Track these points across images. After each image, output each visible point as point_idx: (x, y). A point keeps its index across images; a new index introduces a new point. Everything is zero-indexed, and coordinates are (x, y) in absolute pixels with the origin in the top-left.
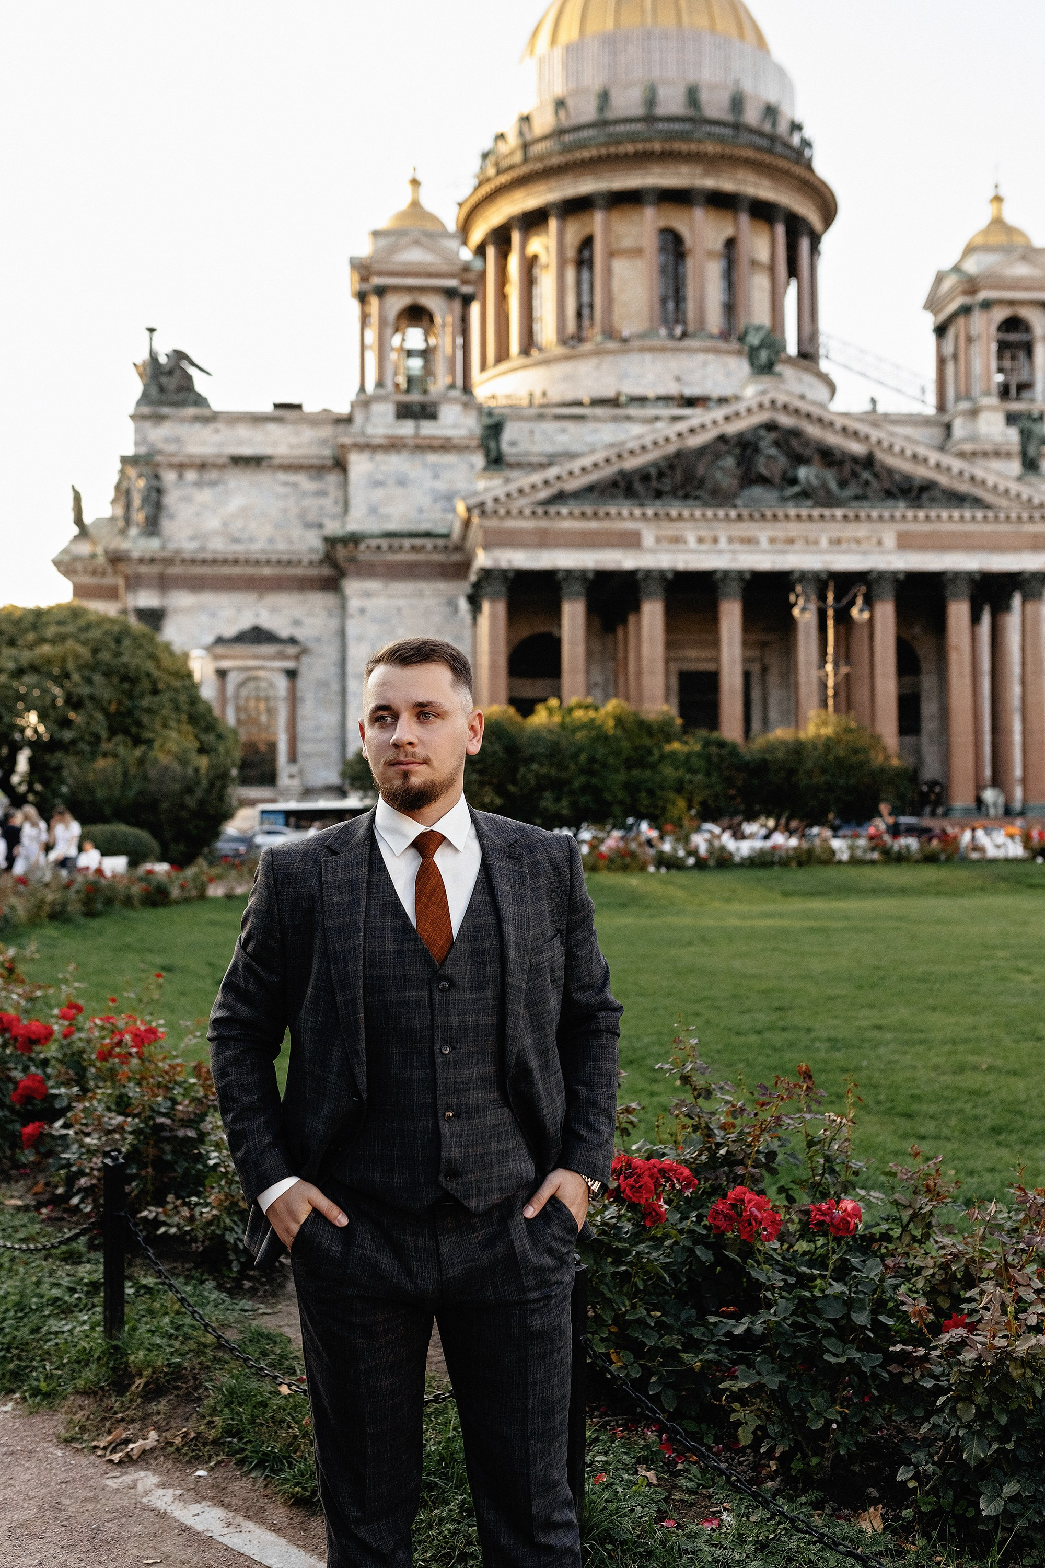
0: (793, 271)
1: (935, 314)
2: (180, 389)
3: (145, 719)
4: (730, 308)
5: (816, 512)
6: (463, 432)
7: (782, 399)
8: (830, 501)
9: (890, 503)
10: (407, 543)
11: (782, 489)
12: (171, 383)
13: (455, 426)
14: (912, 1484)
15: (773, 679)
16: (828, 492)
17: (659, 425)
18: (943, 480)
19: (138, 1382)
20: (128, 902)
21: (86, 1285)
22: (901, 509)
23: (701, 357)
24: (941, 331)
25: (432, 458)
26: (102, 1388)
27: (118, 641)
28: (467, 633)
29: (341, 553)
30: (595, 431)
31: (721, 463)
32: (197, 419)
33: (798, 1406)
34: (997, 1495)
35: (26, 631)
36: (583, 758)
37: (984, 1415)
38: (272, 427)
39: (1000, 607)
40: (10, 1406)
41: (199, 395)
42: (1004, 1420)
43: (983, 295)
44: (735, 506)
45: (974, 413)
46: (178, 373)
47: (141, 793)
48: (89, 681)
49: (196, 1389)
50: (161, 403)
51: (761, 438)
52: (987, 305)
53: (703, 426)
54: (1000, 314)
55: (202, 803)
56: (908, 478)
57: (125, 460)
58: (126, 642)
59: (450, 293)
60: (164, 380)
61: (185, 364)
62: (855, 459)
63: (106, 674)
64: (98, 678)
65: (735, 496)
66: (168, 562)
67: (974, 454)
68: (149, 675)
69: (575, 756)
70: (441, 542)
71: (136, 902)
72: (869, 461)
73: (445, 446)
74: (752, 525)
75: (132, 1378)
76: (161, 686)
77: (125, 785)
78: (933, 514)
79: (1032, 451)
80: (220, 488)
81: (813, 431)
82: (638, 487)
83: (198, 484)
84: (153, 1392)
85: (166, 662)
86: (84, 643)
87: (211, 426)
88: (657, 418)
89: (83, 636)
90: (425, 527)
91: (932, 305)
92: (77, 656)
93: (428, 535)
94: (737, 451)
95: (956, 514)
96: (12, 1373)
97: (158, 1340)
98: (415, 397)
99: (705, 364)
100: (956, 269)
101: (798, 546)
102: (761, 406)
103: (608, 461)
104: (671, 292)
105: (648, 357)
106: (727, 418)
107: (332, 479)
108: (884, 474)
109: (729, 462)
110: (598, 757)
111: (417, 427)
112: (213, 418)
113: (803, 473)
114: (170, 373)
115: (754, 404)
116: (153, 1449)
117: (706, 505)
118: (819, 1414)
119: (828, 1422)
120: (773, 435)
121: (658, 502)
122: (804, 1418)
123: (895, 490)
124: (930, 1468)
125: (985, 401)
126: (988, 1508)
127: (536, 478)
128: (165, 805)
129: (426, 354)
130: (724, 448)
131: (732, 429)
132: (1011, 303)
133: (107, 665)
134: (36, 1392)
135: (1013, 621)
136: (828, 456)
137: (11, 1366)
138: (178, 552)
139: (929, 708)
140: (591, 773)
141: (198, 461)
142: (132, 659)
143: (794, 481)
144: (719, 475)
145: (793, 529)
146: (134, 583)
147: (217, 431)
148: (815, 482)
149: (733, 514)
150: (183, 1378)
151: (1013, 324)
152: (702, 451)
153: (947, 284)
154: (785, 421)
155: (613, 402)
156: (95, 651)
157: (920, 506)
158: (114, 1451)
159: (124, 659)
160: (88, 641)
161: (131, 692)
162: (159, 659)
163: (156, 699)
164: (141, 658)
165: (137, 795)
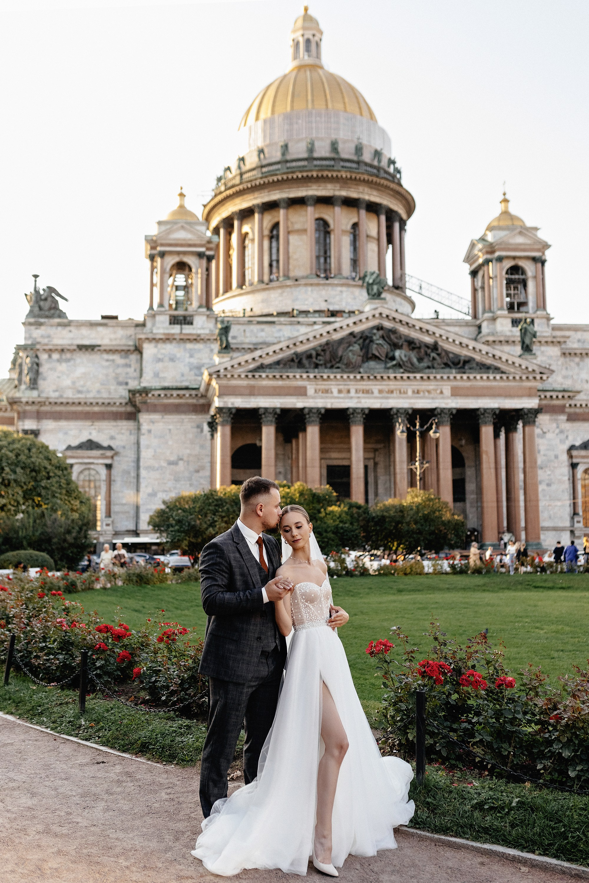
0: (390, 241)
1: (470, 265)
2: (51, 309)
3: (43, 492)
4: (355, 262)
5: (405, 376)
6: (207, 331)
7: (385, 312)
8: (413, 369)
9: (447, 370)
10: (175, 393)
11: (386, 363)
12: (46, 305)
13: (202, 328)
14: (542, 771)
15: (380, 470)
16: (412, 364)
18: (477, 357)
21: (185, 726)
22: (453, 373)
23: (339, 289)
24: (474, 274)
25: (190, 346)
27: (29, 450)
28: (208, 443)
29: (138, 399)
30: (280, 330)
31: (351, 348)
32: (60, 325)
33: (497, 748)
34: (574, 770)
38: (100, 329)
39: (511, 430)
40: (173, 766)
41: (61, 311)
43: (497, 254)
44: (359, 373)
45: (494, 319)
46: (50, 299)
47: (42, 533)
48: (15, 472)
50: (39, 317)
51: (374, 334)
52: (501, 259)
54: (508, 264)
55: (75, 539)
56: (457, 356)
57: (18, 348)
58: (34, 450)
59: (200, 255)
60: (42, 304)
61: (54, 295)
62: (427, 346)
63: (22, 468)
64: (19, 470)
65: (360, 367)
66: (42, 404)
67: (494, 342)
68: (45, 468)
70: (194, 392)
72: (435, 347)
73: (197, 339)
74: (370, 383)
76: (51, 474)
77: (35, 529)
78: (471, 376)
80: (71, 363)
81: (403, 330)
82: (305, 361)
83: (59, 361)
85: (54, 461)
86: (11, 451)
87: (68, 329)
88: (315, 323)
89: (11, 447)
90: (185, 384)
91: (468, 260)
92: (8, 459)
93: (187, 388)
94: (361, 341)
95: (485, 376)
98: (180, 312)
99: (341, 293)
100: (482, 239)
101: (395, 395)
102: (374, 316)
103: (288, 347)
104: (322, 253)
105: (309, 289)
106: (355, 323)
107: (134, 357)
108: (443, 354)
109: (356, 348)
111: (181, 329)
112: (69, 324)
113: (397, 353)
114: (46, 300)
115: (370, 315)
117: (343, 372)
118: (506, 750)
120: (380, 333)
121: (316, 371)
123: (450, 363)
124: (549, 764)
125: (500, 312)
126: (572, 774)
127: (248, 357)
128: (55, 540)
129: (186, 288)
130: (354, 340)
131: (358, 329)
132: (514, 258)
133: (24, 463)
135: (518, 437)
136: (411, 344)
138: (47, 398)
139: (470, 487)
141: (60, 348)
142: (37, 460)
143: (393, 358)
144: (350, 355)
145: (392, 385)
146: (23, 416)
147: (70, 331)
148: (404, 359)
149: (358, 376)
151: (515, 270)
152: (341, 341)
153: (477, 248)
154: (387, 324)
155: (290, 314)
156: (17, 455)
157: (464, 373)
159: (33, 460)
160: (14, 450)
161: (35, 478)
162: (50, 460)
163: (49, 481)
164: (41, 459)
165: (40, 534)
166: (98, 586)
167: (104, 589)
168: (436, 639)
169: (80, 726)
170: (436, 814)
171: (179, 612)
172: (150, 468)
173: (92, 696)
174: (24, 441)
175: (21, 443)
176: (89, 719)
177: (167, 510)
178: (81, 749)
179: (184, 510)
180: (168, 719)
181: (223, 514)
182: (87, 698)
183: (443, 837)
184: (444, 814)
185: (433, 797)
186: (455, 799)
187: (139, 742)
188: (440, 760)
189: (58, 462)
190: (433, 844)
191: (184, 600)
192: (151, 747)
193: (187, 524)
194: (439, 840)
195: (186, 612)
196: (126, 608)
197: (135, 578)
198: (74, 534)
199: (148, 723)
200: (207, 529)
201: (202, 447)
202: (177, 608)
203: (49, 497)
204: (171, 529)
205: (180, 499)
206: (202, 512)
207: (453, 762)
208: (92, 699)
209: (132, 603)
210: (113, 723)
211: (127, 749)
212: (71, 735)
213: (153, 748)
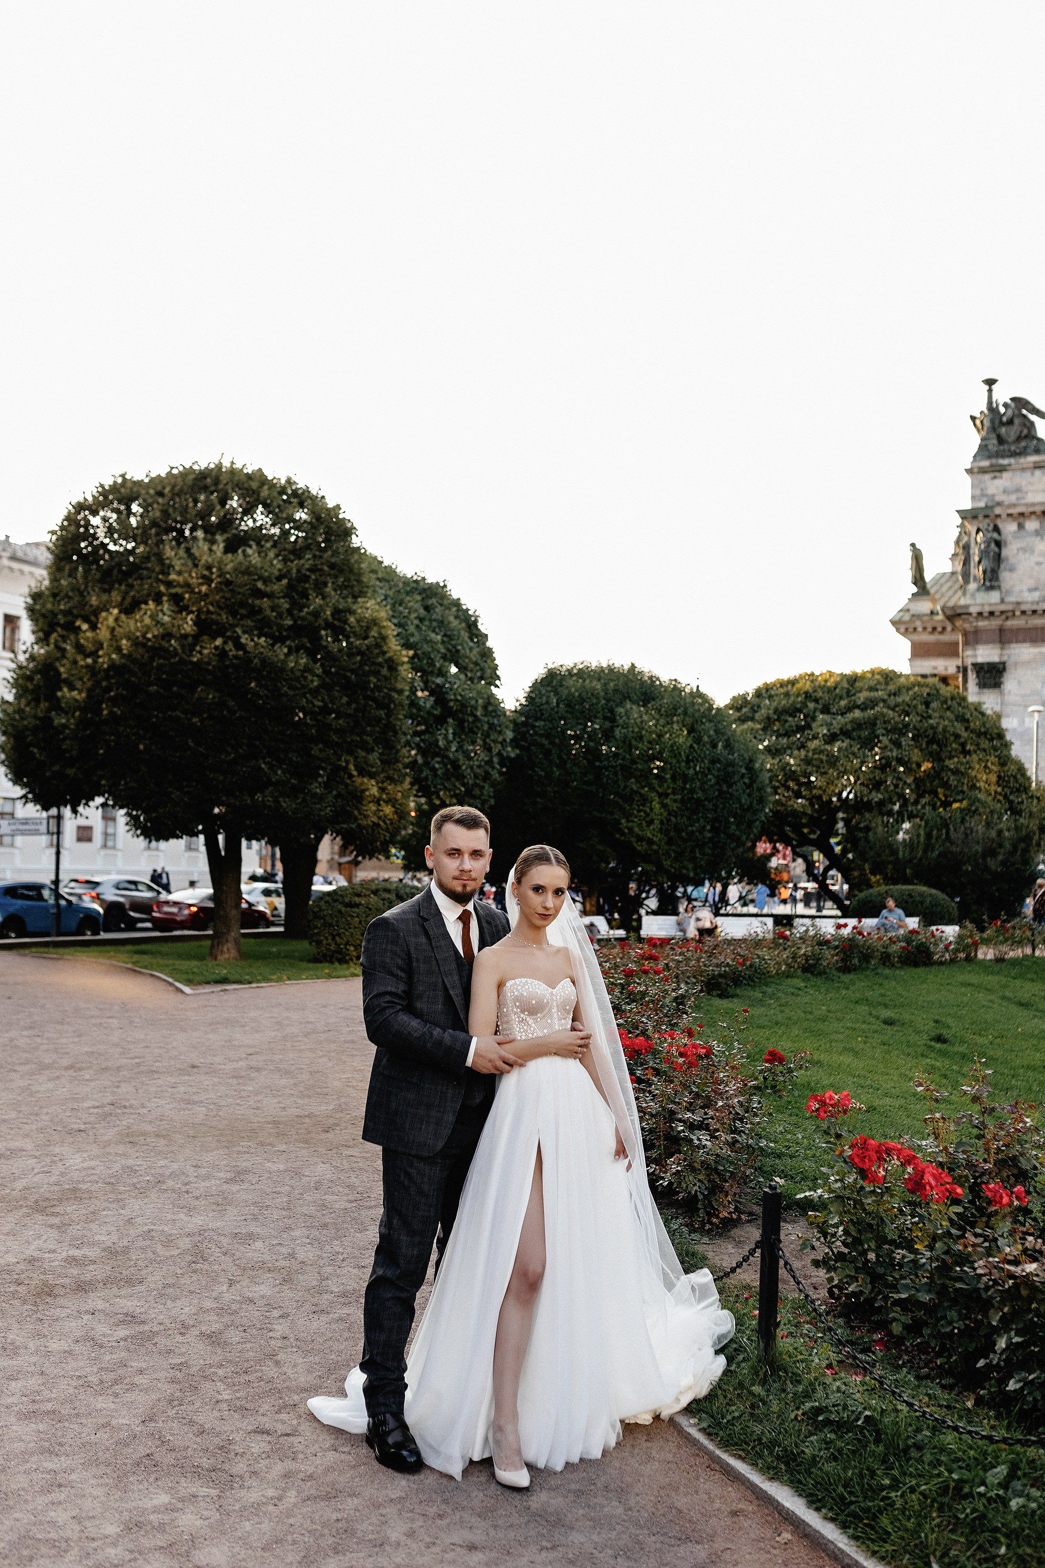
2: (1019, 439)
3: (953, 781)
12: (1010, 433)
20: (886, 959)
27: (927, 704)
35: (841, 698)
41: (1041, 441)
46: (1017, 421)
47: (943, 855)
48: (898, 745)
50: (998, 455)
55: (1003, 863)
57: (964, 514)
58: (934, 705)
60: (1003, 430)
61: (1024, 412)
63: (912, 738)
64: (905, 741)
66: (1007, 615)
68: (957, 736)
71: (894, 960)
76: (969, 747)
77: (928, 847)
83: (1039, 533)
85: (976, 724)
86: (893, 709)
89: (892, 701)
92: (886, 721)
114: (1010, 422)
128: (967, 867)
133: (915, 728)
138: (1018, 603)
141: (1039, 509)
142: (939, 720)
146: (973, 638)
156: (903, 715)
159: (931, 721)
160: (897, 705)
161: (938, 754)
162: (968, 721)
163: (963, 760)
164: (950, 721)
165: (939, 856)
174: (916, 688)
175: (911, 693)
198: (1000, 857)
203: (965, 788)
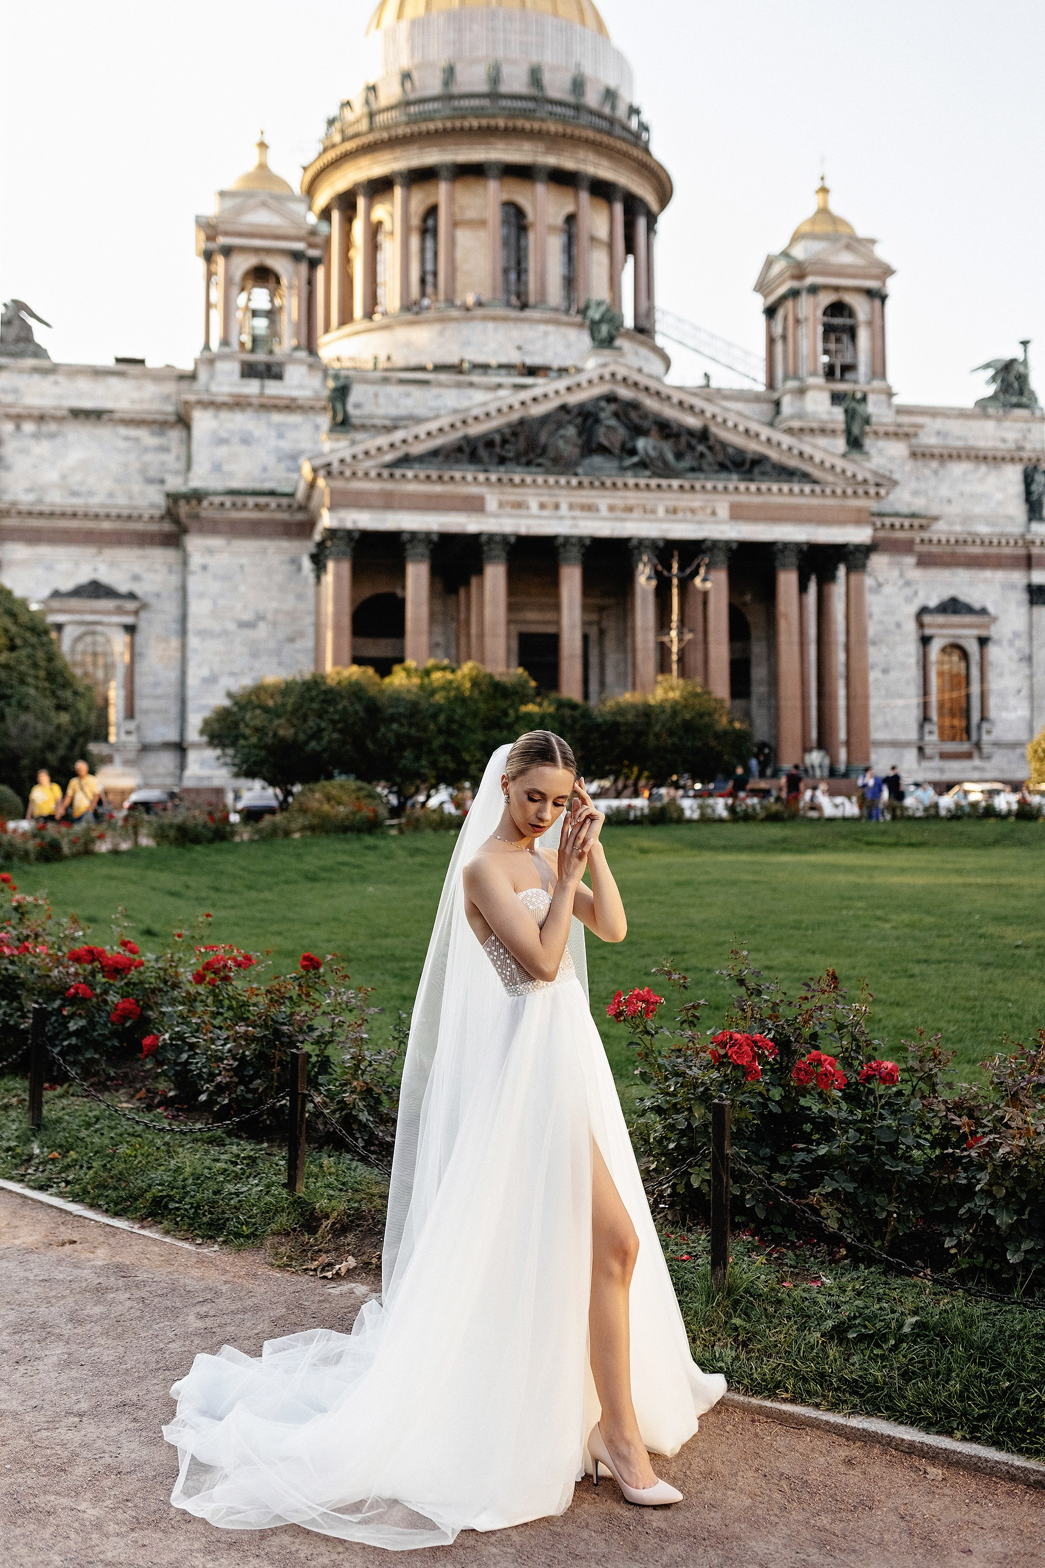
0: (630, 248)
1: (765, 296)
2: (18, 340)
4: (570, 282)
5: (654, 482)
6: (308, 393)
7: (621, 372)
8: (667, 472)
9: (724, 475)
10: (251, 501)
11: (621, 459)
12: (10, 333)
13: (301, 387)
14: (953, 1251)
15: (610, 643)
16: (665, 462)
17: (502, 393)
18: (774, 455)
19: (325, 1224)
21: (244, 1158)
22: (734, 481)
23: (542, 328)
24: (770, 312)
25: (277, 417)
26: (294, 1230)
28: (310, 591)
29: (183, 509)
30: (438, 396)
31: (562, 432)
32: (36, 370)
33: (866, 1205)
34: (1017, 1250)
36: (442, 718)
37: (1011, 1194)
38: (113, 381)
39: (826, 579)
40: (216, 1247)
41: (38, 346)
42: (1024, 1197)
43: (810, 280)
44: (576, 474)
45: (801, 392)
46: (16, 323)
49: (375, 1226)
51: (603, 409)
52: (814, 290)
53: (546, 396)
54: (826, 299)
56: (741, 452)
59: (297, 256)
60: (2, 330)
61: (24, 315)
62: (691, 433)
65: (577, 464)
66: (4, 514)
67: (801, 430)
69: (435, 716)
70: (284, 501)
71: (32, 856)
72: (704, 435)
73: (290, 406)
74: (593, 493)
75: (319, 1220)
76: (18, 642)
78: (764, 487)
79: (856, 430)
80: (59, 441)
81: (651, 404)
82: (483, 453)
83: (36, 436)
84: (341, 1229)
85: (24, 619)
87: (51, 378)
88: (500, 386)
90: (268, 486)
91: (762, 287)
93: (272, 493)
94: (579, 420)
95: (786, 488)
96: (208, 1224)
97: (332, 1192)
98: (261, 357)
99: (546, 334)
100: (785, 254)
101: (635, 514)
102: (601, 378)
103: (452, 426)
104: (513, 264)
105: (491, 325)
106: (569, 389)
107: (175, 435)
108: (718, 447)
109: (571, 431)
110: (457, 717)
111: (262, 387)
112: (53, 370)
113: (641, 443)
114: (9, 323)
115: (595, 376)
116: (355, 1268)
117: (548, 472)
118: (883, 1209)
119: (890, 1214)
120: (613, 407)
121: (502, 469)
122: (872, 1212)
123: (729, 464)
124: (968, 1237)
125: (812, 381)
126: (1012, 1258)
127: (383, 440)
129: (272, 314)
130: (567, 417)
131: (573, 399)
132: (837, 289)
134: (238, 1235)
135: (838, 590)
136: (665, 429)
137: (205, 1219)
138: (14, 504)
139: (759, 673)
140: (450, 733)
141: (36, 413)
143: (633, 452)
144: (561, 443)
145: (632, 497)
147: (56, 383)
148: (652, 453)
149: (574, 481)
150: (364, 1218)
151: (838, 309)
152: (545, 419)
153: (777, 268)
154: (625, 393)
155: (456, 369)
157: (752, 480)
158: (323, 1270)
162: (17, 616)
163: (14, 655)
166: (103, 847)
167: (115, 852)
168: (741, 982)
169: (31, 1157)
170: (752, 1350)
171: (253, 894)
172: (204, 634)
173: (59, 1090)
176: (50, 1143)
177: (235, 709)
178: (27, 1211)
179: (266, 710)
180: (211, 1141)
181: (336, 717)
182: (48, 1095)
183: (768, 1404)
184: (766, 1352)
185: (746, 1314)
186: (789, 1318)
187: (148, 1196)
188: (752, 1226)
189: (31, 619)
190: (748, 1420)
191: (263, 873)
192: (172, 1205)
193: (271, 734)
194: (760, 1410)
195: (267, 895)
196: (154, 889)
197: (172, 833)
199: (168, 1152)
200: (306, 743)
201: (300, 597)
202: (250, 888)
203: (15, 683)
204: (242, 742)
205: (259, 689)
206: (298, 713)
207: (778, 1230)
208: (61, 1097)
209: (166, 879)
210: (96, 1152)
211: (122, 1210)
212: (11, 1178)
213: (178, 1209)
